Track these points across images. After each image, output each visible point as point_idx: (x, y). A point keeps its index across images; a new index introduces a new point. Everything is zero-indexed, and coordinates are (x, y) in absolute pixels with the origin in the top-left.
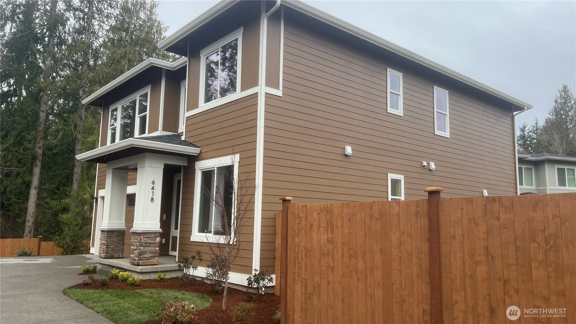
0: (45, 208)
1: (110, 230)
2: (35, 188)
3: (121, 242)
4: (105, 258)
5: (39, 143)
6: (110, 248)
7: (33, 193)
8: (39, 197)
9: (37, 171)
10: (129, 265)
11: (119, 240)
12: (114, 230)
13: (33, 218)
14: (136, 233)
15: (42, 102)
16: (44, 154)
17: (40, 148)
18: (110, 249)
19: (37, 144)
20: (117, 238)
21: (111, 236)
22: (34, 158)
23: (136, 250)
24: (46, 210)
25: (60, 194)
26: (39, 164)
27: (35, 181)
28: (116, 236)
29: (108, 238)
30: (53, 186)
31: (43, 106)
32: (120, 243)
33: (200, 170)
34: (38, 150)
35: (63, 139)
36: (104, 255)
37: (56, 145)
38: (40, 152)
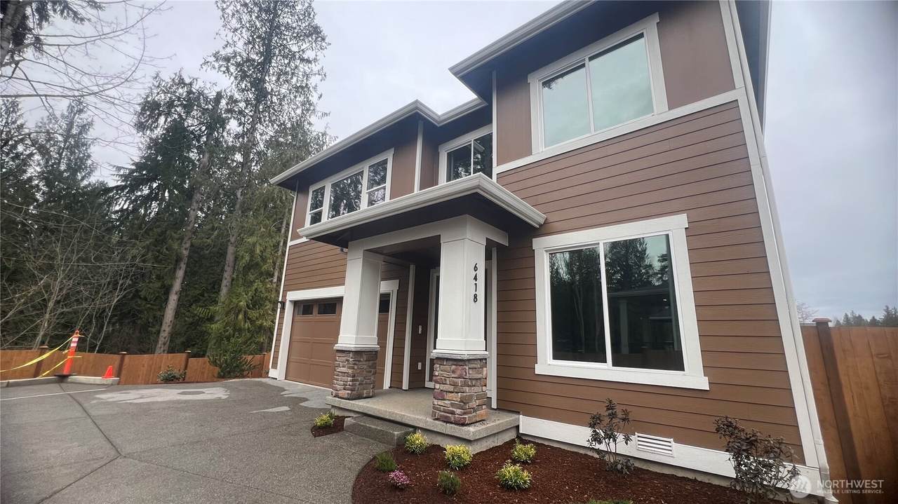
0: (186, 316)
1: (359, 349)
2: (176, 294)
3: (373, 370)
4: (349, 399)
5: (185, 243)
6: (357, 380)
7: (173, 299)
8: (180, 305)
9: (180, 274)
10: (429, 420)
11: (370, 367)
12: (364, 350)
13: (171, 327)
14: (447, 359)
15: (194, 200)
16: (189, 257)
17: (186, 249)
18: (358, 383)
19: (183, 245)
20: (367, 362)
21: (359, 361)
22: (178, 260)
23: (452, 392)
24: (186, 319)
25: (205, 301)
26: (183, 266)
27: (177, 286)
28: (366, 361)
29: (355, 364)
30: (198, 292)
31: (195, 204)
32: (371, 372)
33: (546, 251)
34: (184, 251)
35: (218, 239)
36: (348, 393)
37: (208, 245)
38: (186, 253)
